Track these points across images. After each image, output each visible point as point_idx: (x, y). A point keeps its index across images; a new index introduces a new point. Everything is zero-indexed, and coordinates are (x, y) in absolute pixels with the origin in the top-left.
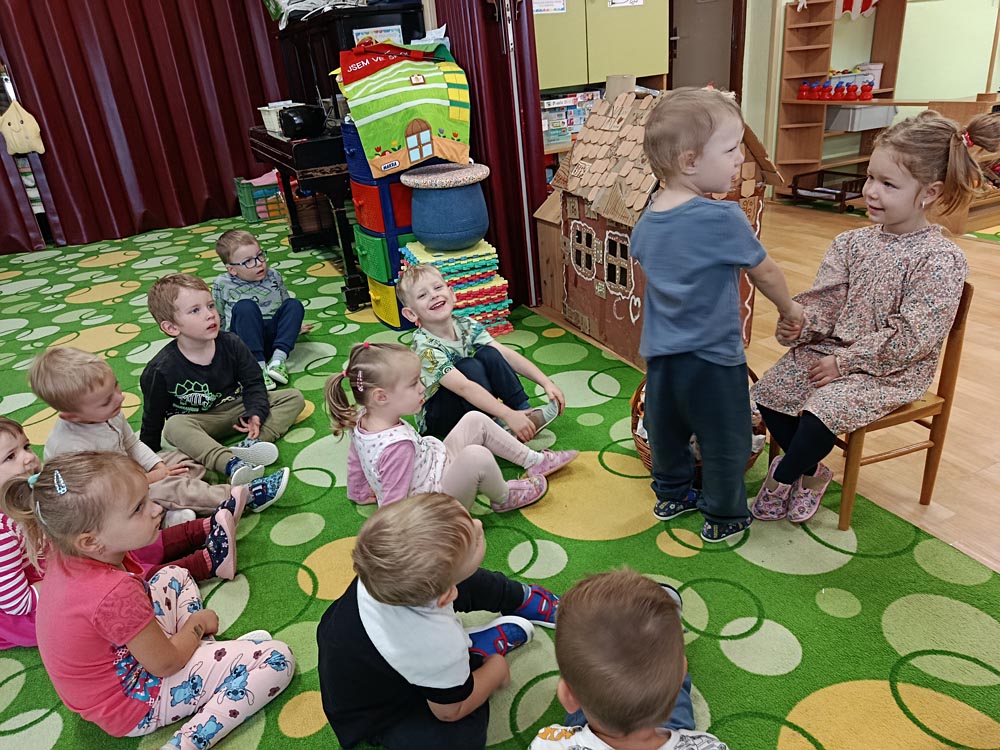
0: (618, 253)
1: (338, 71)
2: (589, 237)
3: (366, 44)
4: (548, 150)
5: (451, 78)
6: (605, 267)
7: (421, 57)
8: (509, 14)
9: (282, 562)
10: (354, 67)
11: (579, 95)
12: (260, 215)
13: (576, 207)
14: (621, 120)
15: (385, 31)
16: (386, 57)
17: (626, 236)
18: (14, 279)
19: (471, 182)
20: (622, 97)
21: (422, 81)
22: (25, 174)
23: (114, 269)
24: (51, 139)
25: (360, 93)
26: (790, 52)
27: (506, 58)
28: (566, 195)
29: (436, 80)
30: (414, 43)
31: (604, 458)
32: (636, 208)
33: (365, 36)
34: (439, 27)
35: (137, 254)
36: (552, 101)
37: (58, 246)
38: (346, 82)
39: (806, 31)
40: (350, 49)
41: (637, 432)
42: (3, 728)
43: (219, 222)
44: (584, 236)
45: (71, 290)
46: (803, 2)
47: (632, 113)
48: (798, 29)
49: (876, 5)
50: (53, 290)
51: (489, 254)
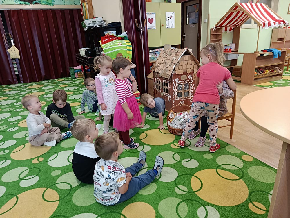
0: (166, 85)
1: (101, 41)
2: (159, 82)
3: (107, 35)
4: (151, 62)
5: (127, 44)
6: (163, 89)
7: (121, 39)
8: (142, 30)
11: (159, 49)
12: (76, 77)
13: (157, 75)
14: (167, 55)
15: (112, 32)
16: (112, 38)
17: (168, 81)
18: (11, 91)
20: (168, 49)
21: (121, 44)
22: (14, 64)
23: (38, 89)
24: (22, 55)
25: (106, 47)
26: (212, 40)
27: (141, 40)
28: (154, 72)
29: (124, 44)
30: (119, 35)
32: (169, 75)
33: (107, 33)
34: (125, 32)
35: (43, 85)
36: (153, 50)
37: (21, 83)
38: (103, 43)
39: (216, 35)
40: (104, 36)
41: (168, 124)
42: (25, 179)
43: (64, 78)
44: (158, 81)
45: (27, 94)
46: (215, 28)
47: (169, 53)
48: (214, 35)
49: (233, 29)
50: (21, 94)
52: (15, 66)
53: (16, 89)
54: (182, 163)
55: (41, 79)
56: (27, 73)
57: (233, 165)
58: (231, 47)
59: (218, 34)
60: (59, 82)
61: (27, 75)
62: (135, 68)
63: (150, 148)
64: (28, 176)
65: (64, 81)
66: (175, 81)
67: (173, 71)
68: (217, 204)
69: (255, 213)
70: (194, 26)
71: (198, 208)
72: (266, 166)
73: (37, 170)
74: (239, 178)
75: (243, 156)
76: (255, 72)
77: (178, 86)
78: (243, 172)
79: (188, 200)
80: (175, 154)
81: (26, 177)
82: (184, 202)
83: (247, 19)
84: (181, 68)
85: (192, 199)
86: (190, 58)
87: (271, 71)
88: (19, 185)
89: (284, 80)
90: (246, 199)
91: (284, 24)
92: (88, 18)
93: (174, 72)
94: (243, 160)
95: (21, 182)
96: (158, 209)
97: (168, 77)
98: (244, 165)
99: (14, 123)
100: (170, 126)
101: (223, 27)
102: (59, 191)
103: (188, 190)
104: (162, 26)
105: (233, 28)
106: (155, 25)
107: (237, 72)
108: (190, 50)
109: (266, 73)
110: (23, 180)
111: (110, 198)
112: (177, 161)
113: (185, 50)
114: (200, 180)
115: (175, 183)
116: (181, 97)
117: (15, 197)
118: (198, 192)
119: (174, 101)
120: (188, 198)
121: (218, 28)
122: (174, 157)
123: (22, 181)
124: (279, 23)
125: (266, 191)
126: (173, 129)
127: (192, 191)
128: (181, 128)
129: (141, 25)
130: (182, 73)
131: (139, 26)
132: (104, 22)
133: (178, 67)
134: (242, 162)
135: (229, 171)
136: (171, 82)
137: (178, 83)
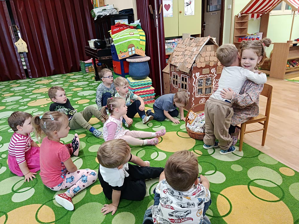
0: (184, 80)
1: (110, 31)
2: (177, 76)
3: (118, 24)
4: (167, 54)
5: (141, 33)
6: (181, 84)
7: (133, 28)
8: (157, 17)
9: (91, 156)
10: (115, 30)
11: (176, 39)
12: (86, 71)
13: (174, 68)
14: (186, 45)
15: (123, 21)
16: (123, 27)
17: (186, 76)
18: (18, 86)
19: (145, 61)
20: (187, 39)
21: (133, 34)
22: (22, 58)
23: (46, 84)
24: (30, 49)
25: (116, 37)
26: (236, 29)
27: (156, 28)
28: (171, 65)
29: (137, 34)
30: (131, 24)
31: (178, 133)
32: (189, 68)
33: (118, 22)
34: (138, 20)
35: (52, 81)
36: (168, 41)
37: (30, 78)
38: (113, 34)
39: (240, 23)
40: (114, 25)
41: (187, 126)
42: (19, 191)
43: (75, 73)
44: (175, 76)
45: (34, 90)
46: (240, 15)
47: (189, 43)
48: (238, 23)
49: (261, 16)
50: (29, 89)
51: (150, 81)
52: (23, 60)
53: (24, 85)
55: (50, 73)
56: (36, 68)
57: (269, 181)
58: (258, 37)
59: (244, 22)
60: (69, 77)
61: (36, 70)
62: (149, 61)
63: (166, 156)
64: (23, 188)
65: (74, 75)
66: (195, 75)
67: (194, 63)
70: (215, 13)
73: (34, 181)
74: (278, 199)
75: (281, 168)
76: (287, 64)
77: (199, 81)
78: (282, 190)
81: (18, 189)
83: (278, 4)
84: (202, 60)
86: (213, 49)
88: (11, 199)
92: (99, 6)
93: (194, 65)
94: (281, 174)
95: (14, 195)
97: (187, 71)
98: (283, 180)
100: (189, 128)
101: (249, 14)
102: (55, 209)
103: (214, 214)
104: (180, 12)
105: (261, 15)
106: (172, 12)
108: (214, 39)
110: (16, 192)
113: (207, 39)
114: (228, 199)
116: (202, 94)
117: (4, 216)
118: (226, 217)
119: (193, 99)
121: (243, 15)
123: (16, 194)
126: (194, 132)
127: (219, 216)
128: (202, 132)
129: (156, 12)
130: (203, 66)
131: (154, 12)
132: (114, 9)
133: (199, 59)
134: (281, 177)
135: (265, 188)
136: (190, 76)
137: (199, 78)
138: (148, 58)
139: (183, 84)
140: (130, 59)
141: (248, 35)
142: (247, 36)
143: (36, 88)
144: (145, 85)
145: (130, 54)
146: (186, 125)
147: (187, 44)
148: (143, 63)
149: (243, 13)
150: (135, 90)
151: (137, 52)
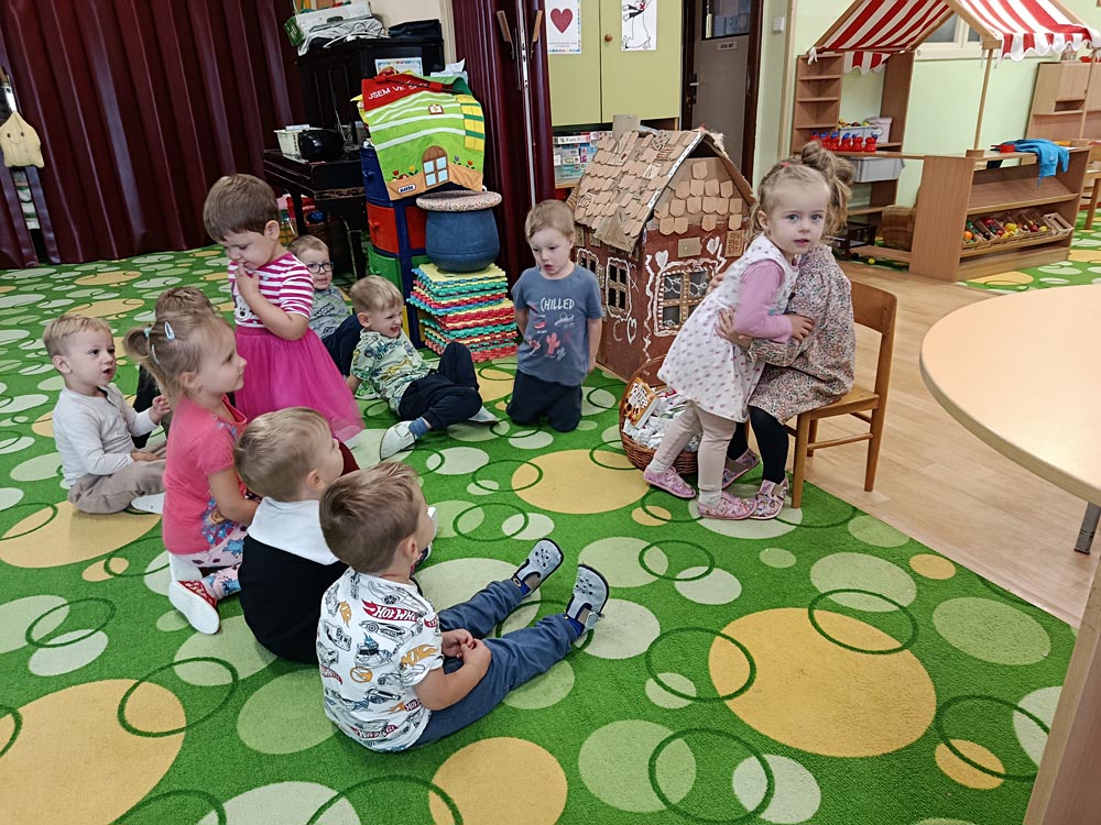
0: (618, 278)
1: (360, 97)
2: (593, 263)
3: (387, 74)
4: (557, 186)
5: (467, 110)
6: (607, 292)
7: (440, 88)
8: (524, 53)
10: (375, 95)
11: (592, 133)
13: (582, 235)
14: (625, 155)
15: (407, 62)
16: (406, 86)
17: (625, 261)
18: (8, 294)
19: (484, 207)
20: (627, 135)
21: (440, 111)
22: (21, 188)
23: (116, 288)
24: (51, 153)
25: (379, 120)
26: (801, 102)
27: (521, 93)
29: (453, 111)
30: (433, 75)
31: (594, 454)
32: (633, 234)
33: (387, 66)
34: (458, 61)
35: (136, 274)
36: (570, 138)
37: (51, 264)
38: (370, 106)
39: (817, 84)
40: (372, 77)
41: (624, 430)
42: (52, 642)
45: (71, 306)
46: (814, 55)
47: (634, 150)
48: (809, 81)
49: (886, 61)
50: (51, 306)
51: (499, 277)
52: (25, 195)
53: (32, 288)
54: (677, 583)
55: (130, 248)
56: (75, 224)
57: (874, 594)
58: (875, 132)
59: (827, 80)
60: (201, 263)
61: (76, 234)
62: (496, 209)
63: (553, 526)
64: (66, 632)
65: (219, 256)
66: (653, 259)
67: (649, 219)
68: (810, 749)
69: (962, 786)
70: (730, 46)
71: (736, 765)
72: (1003, 599)
73: (102, 609)
74: (899, 645)
75: (914, 558)
76: (966, 230)
77: (666, 282)
78: (912, 619)
79: (696, 729)
80: (648, 547)
81: (54, 634)
82: (680, 741)
83: (942, 22)
84: (678, 207)
85: (714, 725)
86: (714, 171)
87: (1026, 227)
88: (26, 667)
89: (1076, 265)
90: (924, 728)
91: (1086, 41)
92: (314, 6)
93: (650, 226)
94: (915, 576)
95: (35, 655)
96: (577, 766)
97: (628, 246)
98: (919, 592)
99: (16, 419)
100: (630, 437)
101: (847, 53)
102: (184, 691)
103: (699, 691)
104: (608, 39)
105: (885, 57)
106: (578, 37)
107: (897, 231)
108: (718, 138)
109: (1007, 234)
110: (42, 646)
111: (385, 727)
112: (656, 575)
113: (694, 137)
114: (744, 650)
115: (647, 664)
117: (9, 717)
118: (735, 699)
119: (648, 342)
120: (696, 725)
121: (826, 54)
122: (645, 559)
123: (40, 650)
124: (1069, 38)
125: (1004, 697)
126: (645, 450)
127: (715, 696)
129: (522, 35)
130: (682, 229)
131: (515, 36)
132: (373, 20)
133: (667, 205)
134: (912, 582)
135: (861, 616)
136: (637, 264)
137: (668, 271)
138: (494, 198)
139: (612, 292)
140: (430, 198)
141: (840, 126)
142: (839, 130)
143: (79, 302)
144: (482, 294)
145: (431, 181)
146: (622, 427)
147: (628, 153)
148: (477, 216)
149: (824, 50)
150: (448, 310)
151: (456, 177)
